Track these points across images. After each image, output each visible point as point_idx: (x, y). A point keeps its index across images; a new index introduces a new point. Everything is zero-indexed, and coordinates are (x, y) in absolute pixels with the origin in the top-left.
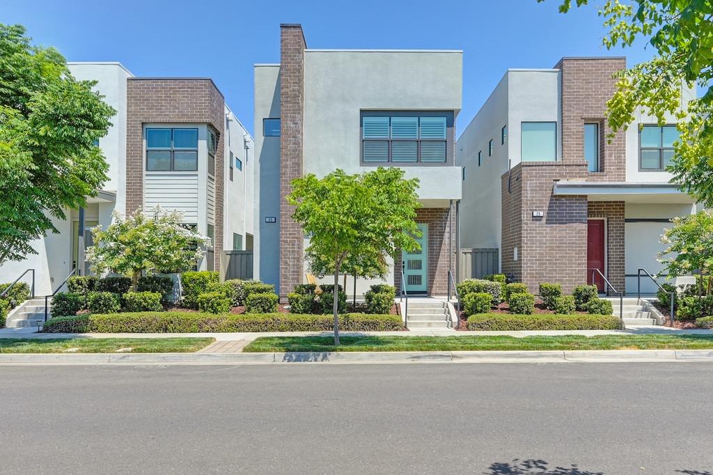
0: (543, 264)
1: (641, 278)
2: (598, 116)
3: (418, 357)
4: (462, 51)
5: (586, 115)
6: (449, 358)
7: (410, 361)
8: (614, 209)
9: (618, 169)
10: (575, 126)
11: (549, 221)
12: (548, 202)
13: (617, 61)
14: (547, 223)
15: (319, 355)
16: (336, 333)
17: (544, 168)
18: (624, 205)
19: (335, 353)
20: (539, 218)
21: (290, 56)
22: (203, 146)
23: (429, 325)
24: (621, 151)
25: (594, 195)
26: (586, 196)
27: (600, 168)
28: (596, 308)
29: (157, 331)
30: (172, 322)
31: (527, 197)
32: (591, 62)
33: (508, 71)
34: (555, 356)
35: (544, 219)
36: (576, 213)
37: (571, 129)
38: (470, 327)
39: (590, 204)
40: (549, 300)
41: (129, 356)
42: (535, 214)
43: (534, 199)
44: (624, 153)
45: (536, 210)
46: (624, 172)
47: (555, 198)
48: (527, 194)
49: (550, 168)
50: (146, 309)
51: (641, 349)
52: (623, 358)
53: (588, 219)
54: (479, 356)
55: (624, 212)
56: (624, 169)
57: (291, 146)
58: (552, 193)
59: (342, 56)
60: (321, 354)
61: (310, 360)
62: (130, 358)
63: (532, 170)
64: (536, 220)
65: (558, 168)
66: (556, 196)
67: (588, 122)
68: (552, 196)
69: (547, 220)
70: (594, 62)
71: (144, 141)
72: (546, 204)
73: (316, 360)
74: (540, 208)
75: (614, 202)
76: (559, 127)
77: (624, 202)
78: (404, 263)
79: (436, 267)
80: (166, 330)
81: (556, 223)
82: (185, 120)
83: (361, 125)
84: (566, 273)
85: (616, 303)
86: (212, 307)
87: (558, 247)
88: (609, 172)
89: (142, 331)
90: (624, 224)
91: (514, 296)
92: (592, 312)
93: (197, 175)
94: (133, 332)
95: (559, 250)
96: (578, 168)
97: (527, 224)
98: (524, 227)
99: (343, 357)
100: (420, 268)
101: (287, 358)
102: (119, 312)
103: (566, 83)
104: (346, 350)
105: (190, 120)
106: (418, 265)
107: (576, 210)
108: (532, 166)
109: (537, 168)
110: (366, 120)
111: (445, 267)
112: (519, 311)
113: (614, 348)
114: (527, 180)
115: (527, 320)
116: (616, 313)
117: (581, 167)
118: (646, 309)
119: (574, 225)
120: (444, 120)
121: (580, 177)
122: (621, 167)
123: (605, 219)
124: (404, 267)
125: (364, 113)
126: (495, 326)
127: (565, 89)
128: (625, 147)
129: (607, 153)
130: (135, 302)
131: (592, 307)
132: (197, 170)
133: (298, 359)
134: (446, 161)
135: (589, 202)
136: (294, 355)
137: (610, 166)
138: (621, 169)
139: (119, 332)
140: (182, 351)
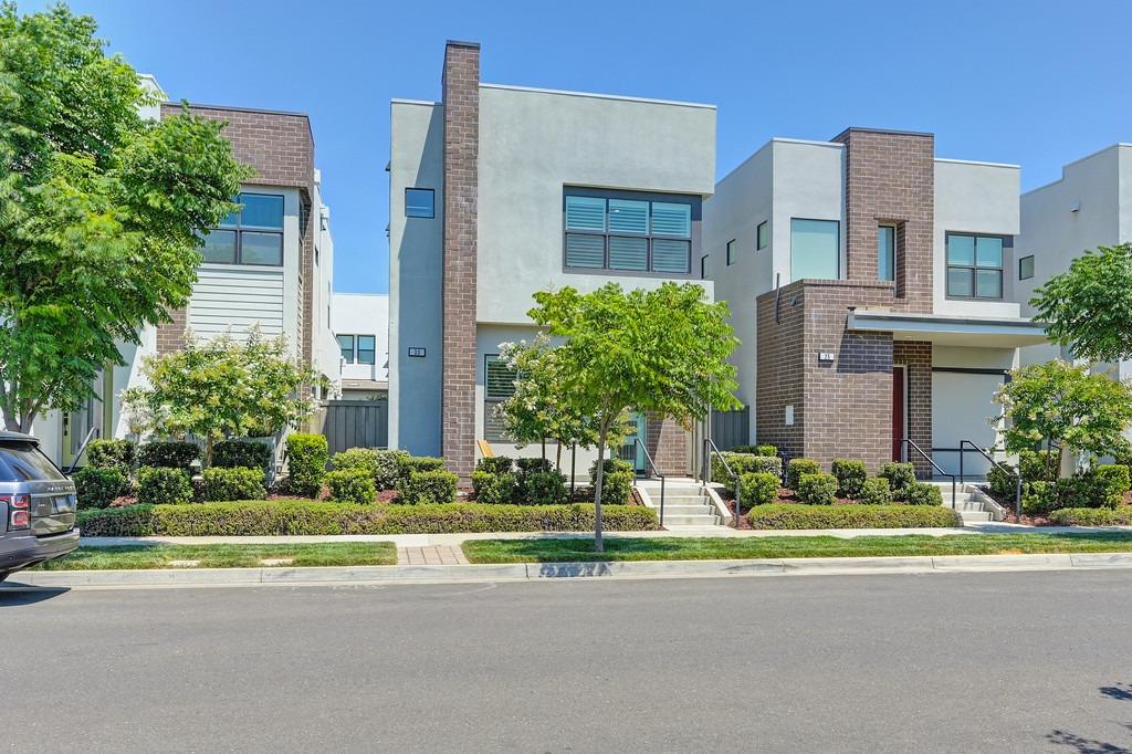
0: (833, 431)
1: (964, 453)
2: (896, 216)
3: (737, 568)
4: (715, 107)
5: (880, 214)
6: (781, 569)
7: (726, 574)
8: (917, 352)
9: (923, 295)
10: (866, 230)
11: (842, 368)
12: (840, 340)
13: (922, 139)
14: (838, 371)
15: (593, 567)
16: (598, 534)
17: (835, 289)
18: (930, 348)
19: (618, 563)
20: (828, 363)
21: (462, 93)
22: (291, 223)
23: (689, 521)
24: (927, 269)
25: (903, 331)
26: (891, 333)
27: (900, 294)
28: (920, 497)
29: (271, 532)
30: (295, 518)
31: (811, 331)
32: (887, 137)
33: (772, 141)
35: (835, 364)
36: (878, 357)
37: (859, 233)
38: (756, 524)
39: (898, 345)
40: (850, 484)
41: (294, 571)
42: (823, 357)
43: (820, 336)
44: (932, 273)
45: (823, 351)
46: (931, 299)
47: (850, 334)
48: (811, 326)
49: (843, 289)
50: (241, 496)
51: (1026, 552)
52: (1007, 565)
53: (895, 366)
54: (820, 565)
55: (930, 357)
56: (931, 295)
57: (463, 236)
58: (846, 327)
59: (536, 97)
60: (597, 564)
61: (581, 573)
63: (819, 291)
64: (824, 366)
65: (853, 290)
66: (850, 332)
67: (883, 223)
68: (845, 332)
69: (839, 366)
70: (891, 137)
72: (837, 342)
73: (590, 574)
74: (828, 347)
75: (918, 343)
76: (845, 228)
77: (930, 343)
79: (659, 432)
80: (285, 531)
81: (851, 372)
82: (263, 180)
83: (564, 210)
84: (865, 446)
85: (946, 490)
86: (354, 492)
87: (854, 406)
88: (911, 299)
89: (245, 532)
90: (930, 375)
91: (804, 478)
93: (282, 273)
94: (229, 534)
95: (855, 411)
96: (880, 291)
97: (811, 371)
98: (808, 375)
99: (629, 570)
101: (546, 572)
102: (191, 501)
103: (853, 166)
104: (630, 559)
105: (271, 181)
107: (877, 353)
108: (819, 285)
109: (826, 288)
110: (571, 200)
111: (671, 433)
112: (817, 501)
113: (991, 552)
114: (812, 306)
115: (835, 515)
117: (885, 291)
118: (975, 499)
119: (876, 374)
120: (686, 209)
121: (883, 304)
122: (927, 293)
123: (905, 367)
125: (569, 190)
126: (791, 522)
127: (853, 174)
128: (932, 263)
129: (908, 271)
130: (224, 484)
131: (914, 495)
132: (282, 265)
133: (562, 573)
134: (690, 271)
135: (895, 342)
136: (556, 567)
137: (912, 290)
138: (926, 295)
139: (204, 534)
140: (377, 562)
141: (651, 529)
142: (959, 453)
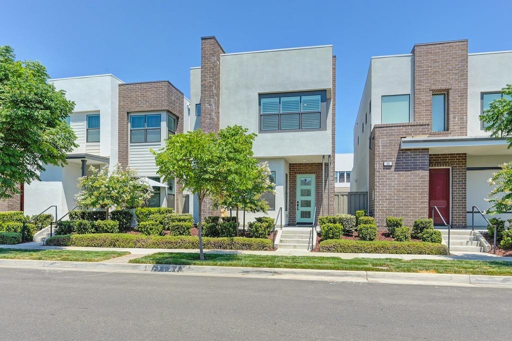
0: (392, 202)
1: (475, 214)
2: (444, 87)
3: (247, 272)
4: (332, 45)
5: (433, 88)
6: (271, 274)
7: (240, 275)
8: (457, 159)
9: (461, 128)
10: (426, 97)
11: (397, 169)
12: (396, 155)
13: (461, 43)
14: (395, 171)
15: (176, 268)
16: (201, 251)
17: (393, 128)
18: (466, 157)
19: (188, 266)
20: (389, 167)
21: (207, 59)
22: (164, 125)
23: (295, 247)
24: (463, 114)
25: (436, 148)
26: (428, 149)
27: (446, 128)
28: (428, 237)
29: (110, 246)
30: (118, 240)
31: (379, 151)
32: (438, 46)
33: (372, 59)
34: (359, 276)
35: (393, 168)
36: (420, 162)
37: (421, 99)
38: (321, 249)
39: (431, 156)
40: (392, 230)
41: (55, 263)
42: (385, 164)
43: (386, 153)
44: (466, 115)
45: (386, 161)
46: (466, 130)
47: (402, 151)
48: (379, 149)
49: (398, 128)
50: (106, 231)
51: (439, 272)
55: (466, 162)
56: (466, 128)
57: (208, 121)
58: (400, 148)
59: (246, 56)
60: (178, 266)
61: (170, 270)
62: (56, 264)
63: (384, 130)
64: (386, 169)
65: (404, 128)
66: (402, 150)
67: (436, 93)
68: (399, 150)
69: (395, 168)
70: (440, 46)
71: (129, 124)
72: (394, 156)
73: (174, 271)
74: (389, 159)
75: (457, 154)
76: (412, 98)
77: (466, 154)
78: (298, 202)
81: (403, 171)
82: (152, 109)
83: (260, 104)
84: (411, 210)
85: (444, 233)
87: (405, 189)
88: (453, 131)
90: (465, 171)
92: (424, 240)
95: (405, 192)
96: (421, 127)
97: (379, 172)
98: (377, 174)
99: (193, 269)
100: (310, 206)
101: (154, 269)
102: (93, 233)
103: (417, 64)
105: (155, 109)
106: (308, 204)
107: (419, 160)
108: (384, 127)
109: (387, 128)
110: (263, 101)
112: (364, 239)
114: (379, 138)
115: (365, 246)
116: (444, 242)
117: (424, 127)
118: (477, 239)
119: (418, 172)
120: (319, 97)
121: (422, 134)
122: (463, 127)
123: (450, 168)
124: (298, 205)
125: (261, 96)
126: (339, 249)
127: (417, 68)
128: (467, 110)
129: (451, 116)
130: (100, 227)
131: (424, 236)
132: (160, 142)
133: (161, 270)
134: (320, 128)
136: (159, 266)
137: (453, 126)
138: (463, 128)
140: (90, 261)
141: (266, 250)
142: (472, 214)
